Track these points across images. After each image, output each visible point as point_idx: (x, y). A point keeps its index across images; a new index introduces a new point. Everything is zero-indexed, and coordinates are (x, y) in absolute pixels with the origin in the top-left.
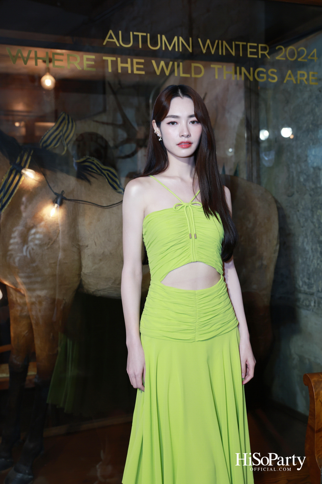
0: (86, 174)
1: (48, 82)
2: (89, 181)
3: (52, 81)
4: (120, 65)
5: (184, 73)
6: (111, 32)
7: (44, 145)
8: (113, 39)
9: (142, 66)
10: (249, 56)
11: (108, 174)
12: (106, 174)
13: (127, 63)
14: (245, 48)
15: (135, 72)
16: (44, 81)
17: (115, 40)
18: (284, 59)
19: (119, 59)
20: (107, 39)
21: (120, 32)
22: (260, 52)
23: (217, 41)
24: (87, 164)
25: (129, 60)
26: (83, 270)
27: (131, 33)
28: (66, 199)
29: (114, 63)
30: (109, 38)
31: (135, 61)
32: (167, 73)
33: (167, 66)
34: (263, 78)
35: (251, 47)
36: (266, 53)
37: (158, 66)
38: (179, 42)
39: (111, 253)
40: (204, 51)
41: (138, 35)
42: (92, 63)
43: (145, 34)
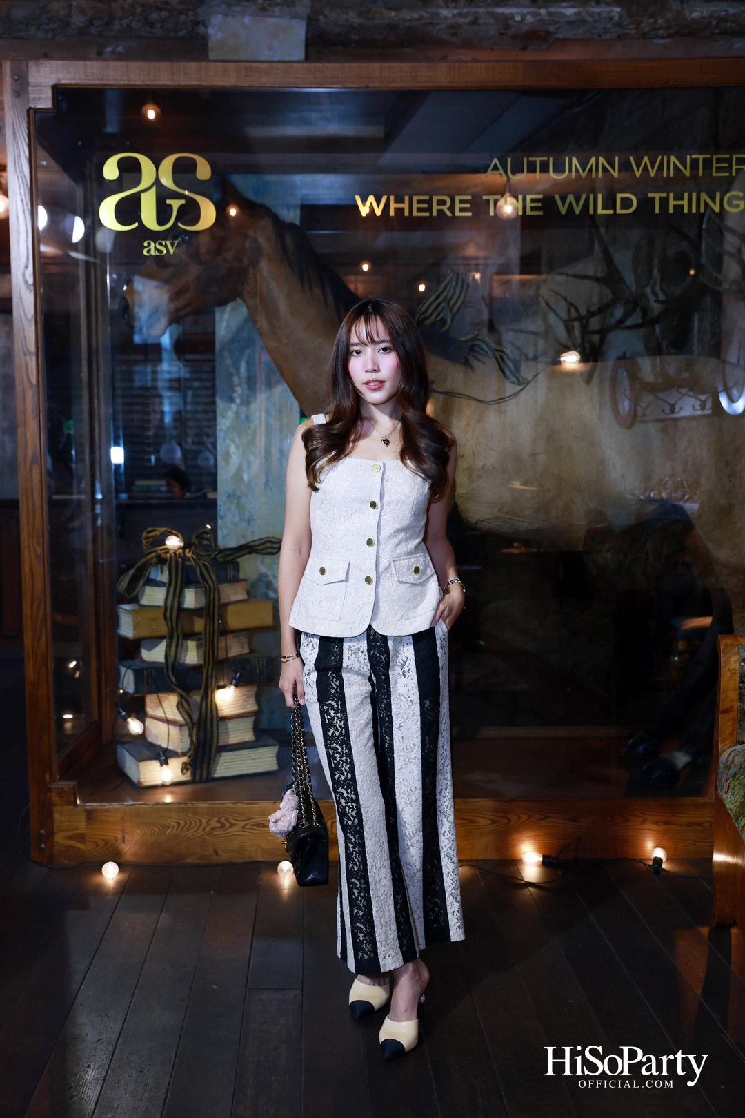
0: (469, 358)
2: (471, 367)
5: (603, 209)
6: (495, 161)
7: (421, 318)
8: (498, 170)
9: (539, 204)
10: (715, 174)
11: (501, 356)
12: (498, 357)
13: (517, 201)
14: (708, 163)
15: (529, 213)
17: (501, 171)
20: (490, 171)
21: (509, 159)
22: (735, 167)
23: (660, 158)
24: (477, 342)
25: (520, 197)
26: (458, 489)
27: (525, 159)
28: (435, 392)
30: (493, 170)
31: (529, 197)
32: (577, 210)
33: (578, 201)
34: (737, 206)
35: (719, 161)
37: (563, 201)
38: (598, 165)
39: (494, 468)
40: (638, 174)
41: (536, 161)
42: (468, 205)
43: (546, 159)
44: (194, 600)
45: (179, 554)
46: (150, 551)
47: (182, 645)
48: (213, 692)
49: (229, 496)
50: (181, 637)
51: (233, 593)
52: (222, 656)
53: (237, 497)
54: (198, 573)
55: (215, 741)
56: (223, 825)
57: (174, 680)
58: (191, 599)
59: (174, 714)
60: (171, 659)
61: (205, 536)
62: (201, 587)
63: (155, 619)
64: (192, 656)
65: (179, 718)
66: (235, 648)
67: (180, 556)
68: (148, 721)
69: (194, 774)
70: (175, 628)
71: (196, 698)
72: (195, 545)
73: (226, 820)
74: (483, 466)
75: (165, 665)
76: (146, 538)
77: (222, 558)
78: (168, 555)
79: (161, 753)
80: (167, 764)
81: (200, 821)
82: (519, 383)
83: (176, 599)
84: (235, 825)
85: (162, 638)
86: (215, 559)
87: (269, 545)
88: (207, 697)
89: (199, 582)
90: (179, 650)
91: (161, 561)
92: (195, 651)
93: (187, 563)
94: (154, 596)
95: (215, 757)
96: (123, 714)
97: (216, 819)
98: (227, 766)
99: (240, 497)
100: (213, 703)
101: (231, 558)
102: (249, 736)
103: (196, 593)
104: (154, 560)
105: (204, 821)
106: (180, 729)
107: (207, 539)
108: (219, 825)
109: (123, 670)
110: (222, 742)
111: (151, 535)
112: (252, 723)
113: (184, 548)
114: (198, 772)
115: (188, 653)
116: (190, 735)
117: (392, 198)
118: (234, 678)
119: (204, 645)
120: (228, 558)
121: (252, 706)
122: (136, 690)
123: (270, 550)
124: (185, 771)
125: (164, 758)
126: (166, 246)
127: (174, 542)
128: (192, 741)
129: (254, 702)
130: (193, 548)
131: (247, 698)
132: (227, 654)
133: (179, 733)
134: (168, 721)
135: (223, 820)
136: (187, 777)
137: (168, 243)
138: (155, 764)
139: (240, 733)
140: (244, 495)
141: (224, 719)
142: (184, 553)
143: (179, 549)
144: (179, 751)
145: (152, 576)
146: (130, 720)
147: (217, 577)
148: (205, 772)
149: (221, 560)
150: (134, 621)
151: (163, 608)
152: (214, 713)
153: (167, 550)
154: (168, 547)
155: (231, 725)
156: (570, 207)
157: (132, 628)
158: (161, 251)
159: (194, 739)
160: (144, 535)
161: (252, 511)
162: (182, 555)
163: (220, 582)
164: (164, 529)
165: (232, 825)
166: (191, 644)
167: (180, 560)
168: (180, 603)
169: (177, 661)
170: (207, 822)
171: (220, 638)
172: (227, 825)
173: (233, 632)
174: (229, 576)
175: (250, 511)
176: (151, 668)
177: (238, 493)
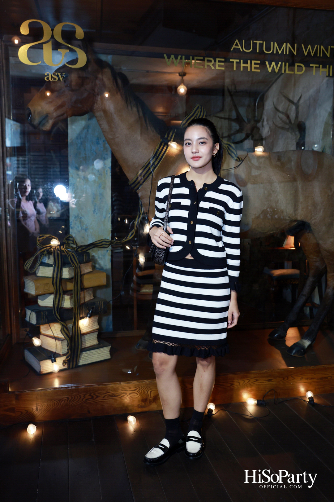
1: (182, 90)
3: (185, 89)
4: (242, 65)
5: (289, 71)
6: (237, 41)
8: (238, 46)
9: (258, 66)
13: (247, 63)
15: (253, 70)
16: (179, 90)
17: (240, 47)
19: (242, 61)
20: (234, 46)
21: (244, 41)
23: (316, 46)
25: (249, 61)
27: (252, 41)
29: (238, 63)
30: (235, 46)
31: (253, 62)
32: (277, 71)
33: (277, 66)
37: (270, 65)
38: (286, 47)
40: (306, 54)
41: (257, 43)
42: (223, 64)
43: (262, 42)
44: (68, 274)
45: (58, 248)
46: (42, 247)
47: (63, 298)
48: (78, 321)
49: (75, 217)
50: (62, 294)
51: (86, 269)
52: (82, 302)
53: (80, 218)
54: (69, 259)
55: (80, 347)
56: (92, 397)
57: (59, 317)
58: (66, 273)
59: (59, 334)
60: (56, 306)
62: (72, 267)
63: (46, 284)
64: (67, 303)
65: (61, 336)
66: (88, 297)
68: (43, 338)
69: (69, 365)
70: (58, 289)
71: (70, 325)
72: (66, 244)
73: (94, 394)
75: (53, 308)
77: (81, 250)
78: (53, 249)
79: (52, 355)
80: (55, 361)
81: (80, 396)
82: (239, 160)
83: (59, 273)
84: (99, 396)
85: (51, 294)
86: (77, 251)
87: (104, 243)
88: (75, 324)
89: (70, 264)
90: (61, 300)
91: (49, 253)
92: (70, 301)
93: (63, 254)
94: (45, 272)
95: (80, 354)
96: (31, 336)
97: (89, 394)
98: (86, 358)
99: (81, 218)
100: (78, 327)
101: (85, 250)
102: (95, 342)
103: (68, 269)
104: (45, 252)
105: (82, 396)
106: (61, 342)
107: (71, 240)
108: (90, 397)
110: (83, 347)
111: (41, 238)
112: (97, 335)
113: (60, 246)
114: (71, 364)
115: (65, 302)
116: (68, 345)
117: (184, 57)
118: (89, 313)
119: (73, 298)
120: (84, 251)
121: (96, 327)
122: (37, 322)
123: (105, 246)
124: (64, 364)
125: (53, 359)
126: (58, 76)
127: (55, 242)
128: (68, 348)
129: (97, 324)
131: (94, 322)
132: (84, 300)
133: (61, 344)
134: (55, 338)
135: (92, 394)
136: (66, 367)
137: (59, 74)
138: (49, 362)
139: (90, 341)
140: (83, 217)
141: (84, 334)
142: (60, 248)
143: (57, 246)
144: (61, 353)
145: (44, 261)
146: (34, 339)
147: (79, 260)
148: (75, 363)
149: (80, 251)
150: (35, 285)
151: (52, 279)
152: (79, 332)
153: (51, 247)
154: (52, 245)
155: (87, 337)
156: (274, 68)
157: (34, 290)
158: (55, 79)
161: (87, 225)
162: (59, 249)
163: (80, 263)
164: (48, 235)
165: (97, 397)
166: (67, 297)
167: (59, 252)
168: (61, 276)
169: (60, 306)
170: (84, 396)
171: (81, 293)
172: (95, 397)
173: (86, 289)
174: (84, 260)
175: (86, 225)
176: (45, 311)
177: (80, 216)
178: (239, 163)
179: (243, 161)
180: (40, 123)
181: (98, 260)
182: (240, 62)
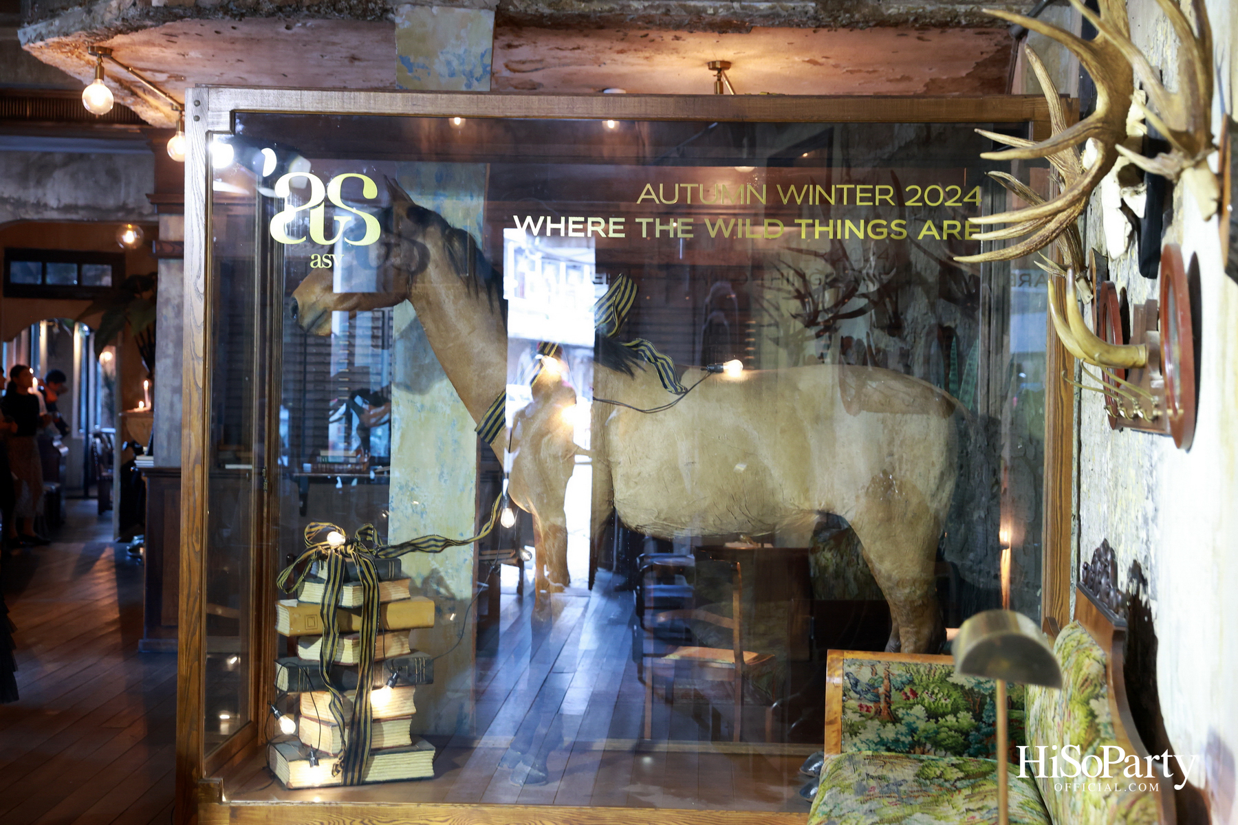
0: (631, 364)
2: (632, 374)
4: (658, 228)
5: (751, 233)
6: (648, 186)
8: (651, 194)
9: (690, 228)
10: (858, 203)
11: (662, 364)
12: (660, 365)
13: (668, 225)
14: (852, 193)
15: (681, 235)
17: (654, 196)
18: (921, 204)
19: (658, 221)
20: (643, 196)
21: (661, 185)
22: (878, 197)
23: (806, 186)
24: (642, 348)
25: (672, 221)
26: (616, 496)
27: (677, 185)
29: (651, 226)
30: (645, 194)
31: (680, 221)
32: (727, 234)
33: (726, 225)
34: (882, 233)
35: (862, 191)
36: (887, 198)
37: (713, 225)
38: (745, 191)
40: (785, 201)
41: (686, 188)
42: (621, 227)
43: (697, 185)
44: (352, 598)
45: (340, 551)
46: (311, 546)
47: (338, 643)
48: (367, 693)
49: (401, 488)
50: (337, 635)
51: (395, 592)
52: (379, 656)
53: (409, 488)
54: (358, 571)
55: (368, 743)
57: (327, 679)
58: (349, 597)
59: (327, 715)
60: (327, 657)
61: (369, 532)
62: (360, 586)
63: (312, 616)
64: (348, 654)
65: (332, 719)
66: (394, 648)
67: (342, 553)
68: (302, 720)
69: (344, 777)
70: (331, 627)
71: (351, 696)
72: (357, 542)
74: (639, 474)
75: (319, 664)
76: (308, 533)
77: (384, 555)
78: (329, 552)
79: (312, 753)
80: (317, 765)
82: (677, 393)
83: (334, 597)
85: (319, 636)
86: (377, 556)
87: (433, 542)
88: (362, 697)
89: (358, 581)
90: (336, 647)
91: (321, 557)
92: (352, 650)
93: (348, 560)
94: (313, 593)
95: (367, 760)
96: (276, 712)
98: (380, 770)
99: (413, 489)
100: (368, 705)
101: (393, 555)
102: (406, 740)
103: (354, 590)
104: (314, 557)
106: (331, 730)
107: (371, 535)
109: (279, 666)
110: (375, 745)
111: (313, 530)
112: (409, 727)
113: (346, 545)
114: (349, 775)
115: (344, 652)
116: (342, 736)
117: (549, 218)
118: (391, 679)
119: (360, 645)
120: (390, 556)
121: (410, 709)
122: (290, 689)
123: (434, 548)
124: (336, 774)
125: (314, 759)
127: (336, 539)
128: (343, 742)
129: (413, 704)
130: (355, 544)
131: (404, 700)
132: (384, 654)
133: (330, 734)
134: (320, 721)
136: (337, 780)
138: (305, 765)
139: (397, 735)
140: (417, 487)
141: (378, 721)
142: (346, 549)
143: (340, 545)
144: (330, 752)
145: (313, 572)
146: (282, 718)
147: (378, 575)
148: (357, 775)
149: (383, 557)
150: (292, 618)
151: (321, 606)
152: (369, 714)
153: (328, 547)
154: (330, 543)
155: (386, 727)
156: (720, 231)
157: (289, 625)
158: (327, 264)
159: (346, 740)
160: (307, 530)
161: (425, 504)
163: (380, 580)
164: (327, 524)
166: (348, 643)
167: (340, 556)
168: (337, 601)
169: (332, 660)
171: (378, 638)
173: (393, 631)
174: (390, 575)
176: (306, 666)
177: (411, 485)
178: (677, 397)
179: (687, 392)
180: (313, 323)
181: (446, 578)
182: (654, 223)
